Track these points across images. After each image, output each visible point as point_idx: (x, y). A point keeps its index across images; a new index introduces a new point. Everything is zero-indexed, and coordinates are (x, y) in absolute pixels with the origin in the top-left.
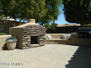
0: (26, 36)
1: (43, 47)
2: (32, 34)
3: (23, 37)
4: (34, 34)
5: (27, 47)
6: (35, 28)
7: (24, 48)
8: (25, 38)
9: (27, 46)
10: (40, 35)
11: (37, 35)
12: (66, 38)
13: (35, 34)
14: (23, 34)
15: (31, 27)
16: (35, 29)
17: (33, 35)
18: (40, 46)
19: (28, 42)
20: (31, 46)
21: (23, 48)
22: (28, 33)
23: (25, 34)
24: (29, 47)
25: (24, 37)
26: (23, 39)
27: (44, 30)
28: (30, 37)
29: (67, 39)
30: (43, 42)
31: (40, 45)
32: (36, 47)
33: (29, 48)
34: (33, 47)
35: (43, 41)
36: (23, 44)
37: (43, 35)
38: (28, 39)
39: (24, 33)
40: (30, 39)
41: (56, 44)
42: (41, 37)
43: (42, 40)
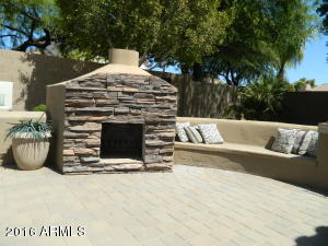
0: (81, 123)
1: (160, 174)
2: (108, 113)
3: (67, 123)
4: (116, 114)
5: (80, 168)
6: (126, 89)
7: (70, 169)
8: (73, 128)
9: (83, 163)
10: (148, 123)
11: (134, 121)
12: (290, 149)
13: (125, 114)
14: (69, 113)
15: (106, 85)
16: (124, 92)
17: (112, 116)
18: (147, 170)
19: (88, 146)
20: (102, 166)
21: (65, 169)
22: (87, 109)
23: (78, 113)
24: (90, 169)
25: (73, 123)
26: (66, 133)
27: (170, 101)
28: (100, 127)
29: (295, 151)
30: (163, 154)
31: (145, 164)
32: (126, 171)
33: (94, 172)
34: (110, 172)
35: (161, 147)
36: (65, 152)
37: (164, 123)
38: (91, 132)
39: (69, 109)
40: (99, 134)
41: (235, 169)
42: (150, 131)
43: (157, 142)
